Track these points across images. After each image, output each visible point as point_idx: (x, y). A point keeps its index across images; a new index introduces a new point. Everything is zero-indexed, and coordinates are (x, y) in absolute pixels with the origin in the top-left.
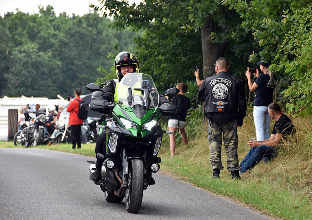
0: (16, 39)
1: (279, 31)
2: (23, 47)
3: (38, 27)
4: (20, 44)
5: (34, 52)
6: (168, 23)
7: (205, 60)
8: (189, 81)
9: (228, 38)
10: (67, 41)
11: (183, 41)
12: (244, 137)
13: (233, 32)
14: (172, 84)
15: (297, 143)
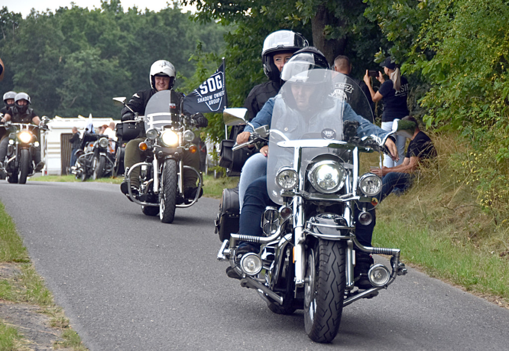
0: (72, 42)
1: (413, 19)
2: (80, 53)
3: (100, 26)
4: (77, 49)
5: (95, 59)
6: (268, 14)
9: (348, 33)
10: (138, 44)
13: (354, 25)
15: (437, 169)
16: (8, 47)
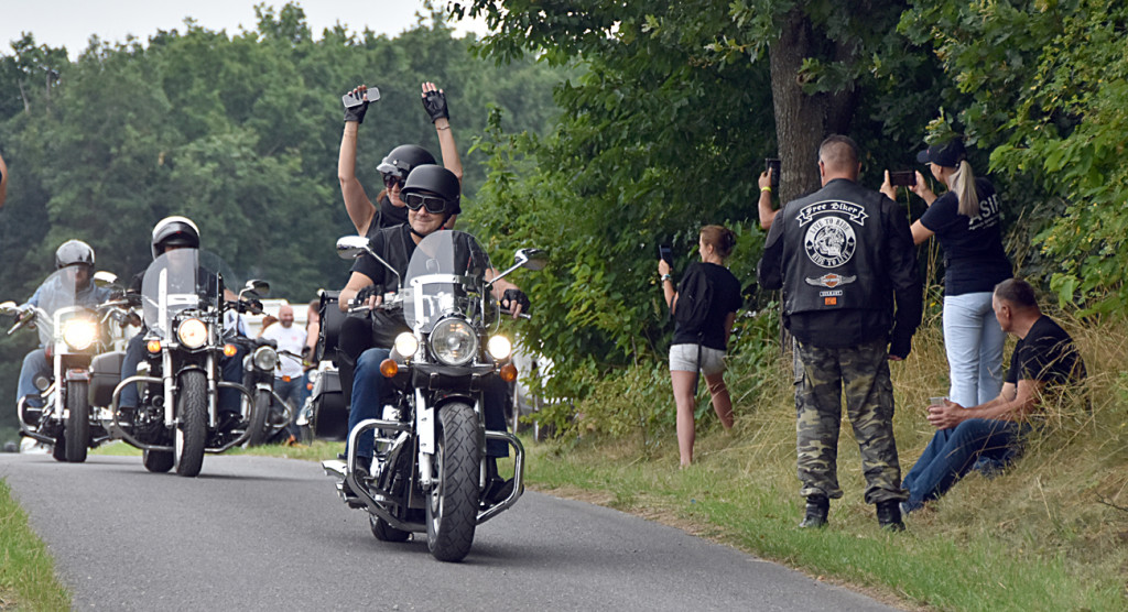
0: (188, 117)
1: (1023, 37)
2: (209, 141)
3: (256, 75)
4: (201, 131)
5: (244, 157)
6: (661, 33)
7: (784, 153)
8: (733, 222)
9: (860, 77)
11: (711, 90)
12: (915, 395)
13: (875, 55)
14: (679, 232)
15: (1088, 408)
16: (35, 130)
